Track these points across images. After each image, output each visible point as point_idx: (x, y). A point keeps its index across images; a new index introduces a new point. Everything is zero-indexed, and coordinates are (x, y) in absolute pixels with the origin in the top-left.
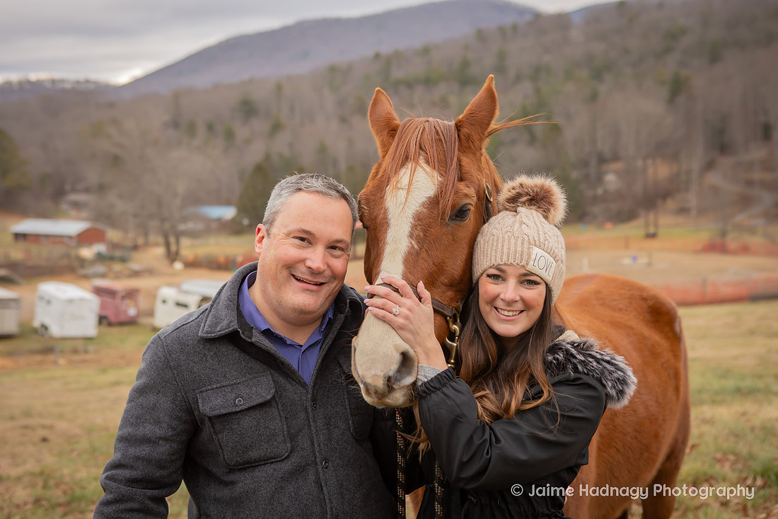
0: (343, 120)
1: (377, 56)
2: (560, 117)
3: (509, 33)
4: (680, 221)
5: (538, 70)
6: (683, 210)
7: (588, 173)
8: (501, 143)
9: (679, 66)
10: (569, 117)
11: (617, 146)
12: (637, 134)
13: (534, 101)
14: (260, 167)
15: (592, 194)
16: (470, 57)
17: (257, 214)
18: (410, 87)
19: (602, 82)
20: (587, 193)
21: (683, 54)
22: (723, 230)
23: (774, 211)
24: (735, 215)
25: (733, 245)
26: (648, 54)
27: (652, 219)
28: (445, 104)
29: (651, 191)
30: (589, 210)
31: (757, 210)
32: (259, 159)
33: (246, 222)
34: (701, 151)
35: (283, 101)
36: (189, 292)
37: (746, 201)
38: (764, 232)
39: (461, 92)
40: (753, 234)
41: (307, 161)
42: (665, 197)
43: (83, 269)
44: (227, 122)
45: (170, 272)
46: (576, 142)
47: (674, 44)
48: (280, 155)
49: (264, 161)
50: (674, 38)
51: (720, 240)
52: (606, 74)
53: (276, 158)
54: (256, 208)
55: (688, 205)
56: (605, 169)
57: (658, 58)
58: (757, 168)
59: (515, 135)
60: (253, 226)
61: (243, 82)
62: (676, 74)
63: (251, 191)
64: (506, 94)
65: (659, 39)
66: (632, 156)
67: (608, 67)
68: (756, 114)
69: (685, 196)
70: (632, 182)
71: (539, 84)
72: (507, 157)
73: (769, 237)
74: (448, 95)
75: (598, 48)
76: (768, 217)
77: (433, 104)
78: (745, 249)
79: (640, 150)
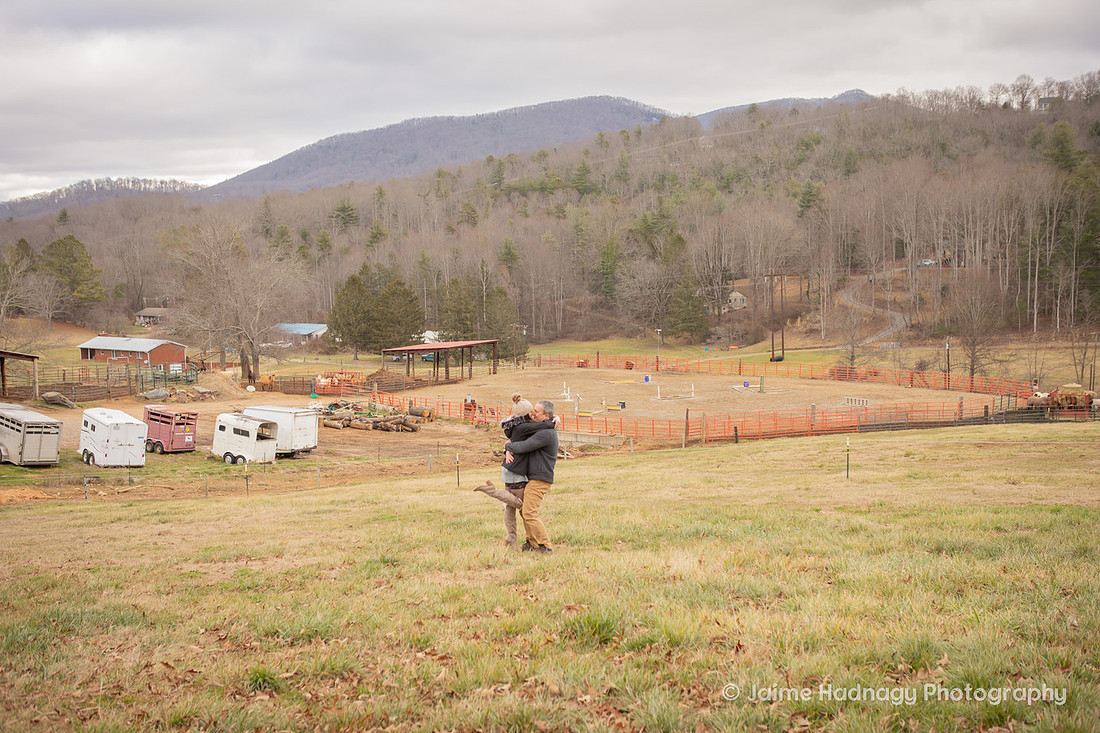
0: (451, 230)
1: (490, 159)
2: (683, 228)
3: (633, 138)
4: (809, 342)
5: (663, 179)
6: (812, 331)
7: (712, 290)
8: (620, 257)
9: (811, 178)
10: (693, 229)
11: (743, 262)
12: (765, 249)
13: (656, 212)
14: (353, 280)
15: (716, 313)
16: (590, 163)
17: (350, 330)
18: (524, 195)
19: (730, 192)
20: (711, 311)
21: (817, 164)
22: (852, 353)
23: (905, 334)
24: (864, 338)
25: (861, 370)
26: (780, 164)
27: (778, 340)
28: (561, 213)
29: (778, 310)
30: (712, 329)
31: (889, 332)
32: (355, 270)
33: (337, 339)
34: (831, 268)
35: (385, 208)
36: (250, 418)
37: (877, 323)
38: (894, 356)
39: (579, 201)
40: (883, 358)
41: (408, 273)
42: (794, 318)
43: (142, 390)
44: (323, 230)
45: (242, 395)
46: (700, 257)
47: (808, 153)
48: (379, 267)
49: (361, 273)
50: (808, 146)
51: (849, 365)
52: (735, 184)
53: (374, 270)
54: (349, 324)
55: (817, 326)
56: (730, 286)
57: (791, 167)
58: (890, 287)
59: (635, 248)
60: (346, 344)
61: (342, 186)
62: (809, 186)
63: (344, 306)
64: (628, 204)
65: (792, 147)
66: (758, 272)
67: (738, 177)
68: (889, 230)
69: (814, 317)
70: (758, 300)
71: (663, 194)
72: (626, 271)
73: (899, 361)
74: (565, 204)
75: (727, 156)
76: (900, 340)
77: (549, 213)
78: (875, 374)
79: (767, 267)
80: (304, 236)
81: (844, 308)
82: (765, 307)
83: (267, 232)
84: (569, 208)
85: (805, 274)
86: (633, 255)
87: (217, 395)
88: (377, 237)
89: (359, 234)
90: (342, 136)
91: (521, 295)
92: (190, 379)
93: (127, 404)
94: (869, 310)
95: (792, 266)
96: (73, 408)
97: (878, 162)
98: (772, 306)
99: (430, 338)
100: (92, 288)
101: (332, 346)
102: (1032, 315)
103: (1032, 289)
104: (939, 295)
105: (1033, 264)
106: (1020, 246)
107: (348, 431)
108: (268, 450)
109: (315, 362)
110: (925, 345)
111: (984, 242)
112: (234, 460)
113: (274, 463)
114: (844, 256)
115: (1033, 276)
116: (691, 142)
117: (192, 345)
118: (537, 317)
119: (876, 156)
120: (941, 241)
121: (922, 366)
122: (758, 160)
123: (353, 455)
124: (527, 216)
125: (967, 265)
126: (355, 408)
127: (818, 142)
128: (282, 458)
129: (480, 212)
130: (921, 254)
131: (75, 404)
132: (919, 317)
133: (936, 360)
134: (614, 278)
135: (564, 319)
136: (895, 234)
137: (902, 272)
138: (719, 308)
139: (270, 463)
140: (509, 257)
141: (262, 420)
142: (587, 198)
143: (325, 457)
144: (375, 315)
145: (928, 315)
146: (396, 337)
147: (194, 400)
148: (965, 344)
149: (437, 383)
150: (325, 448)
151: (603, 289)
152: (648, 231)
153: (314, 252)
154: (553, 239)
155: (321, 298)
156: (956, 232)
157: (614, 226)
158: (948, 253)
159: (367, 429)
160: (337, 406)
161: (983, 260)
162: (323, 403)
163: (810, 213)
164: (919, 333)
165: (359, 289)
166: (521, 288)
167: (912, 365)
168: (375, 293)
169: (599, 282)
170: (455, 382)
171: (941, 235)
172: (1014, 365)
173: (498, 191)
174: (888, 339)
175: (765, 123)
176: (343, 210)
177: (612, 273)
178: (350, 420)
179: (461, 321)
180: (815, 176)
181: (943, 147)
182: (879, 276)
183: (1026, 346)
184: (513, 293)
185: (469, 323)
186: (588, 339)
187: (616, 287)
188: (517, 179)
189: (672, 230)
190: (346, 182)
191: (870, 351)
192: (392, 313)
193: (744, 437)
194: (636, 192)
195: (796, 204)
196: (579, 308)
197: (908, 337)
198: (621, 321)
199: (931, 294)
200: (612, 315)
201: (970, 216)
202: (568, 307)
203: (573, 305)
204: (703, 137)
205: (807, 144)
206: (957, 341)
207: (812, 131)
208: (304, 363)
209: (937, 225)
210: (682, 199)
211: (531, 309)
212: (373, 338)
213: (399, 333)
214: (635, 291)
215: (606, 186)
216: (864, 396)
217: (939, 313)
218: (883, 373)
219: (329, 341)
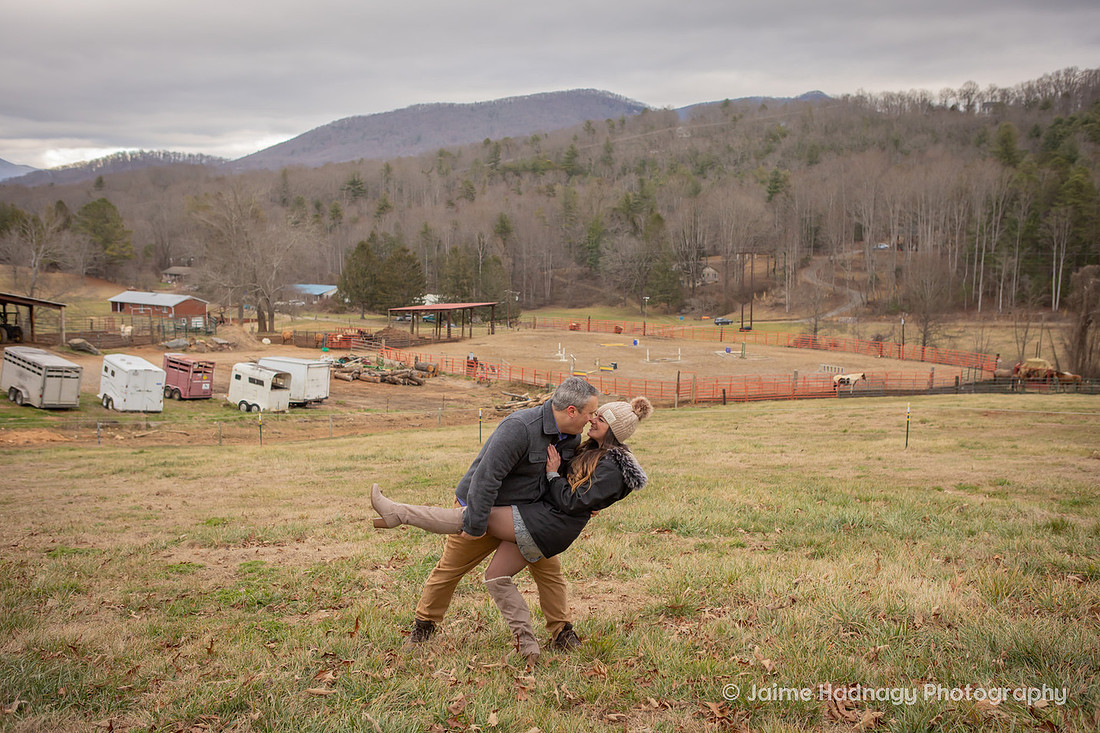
0: (450, 204)
1: (487, 142)
2: (662, 208)
3: (617, 127)
4: (774, 315)
5: (643, 164)
6: (777, 305)
7: (688, 265)
8: (605, 233)
9: (778, 167)
10: (671, 209)
11: (716, 241)
12: (736, 229)
13: (638, 193)
14: (362, 246)
15: (691, 286)
16: (578, 147)
17: (358, 292)
18: (518, 174)
19: (704, 178)
20: (686, 284)
21: (783, 155)
22: (815, 325)
23: (863, 309)
24: (826, 312)
25: (823, 341)
26: (749, 154)
27: (747, 312)
28: (550, 192)
29: (747, 285)
30: (687, 301)
31: (847, 308)
32: (365, 238)
33: (347, 300)
34: (796, 248)
35: (391, 182)
36: (265, 368)
37: (837, 299)
38: (853, 329)
39: (568, 181)
40: (843, 331)
41: (412, 242)
42: (760, 293)
43: (164, 340)
44: (335, 201)
45: (257, 347)
46: (677, 235)
47: (775, 145)
48: (385, 235)
49: (369, 240)
50: (775, 139)
51: (811, 335)
52: (709, 171)
53: (381, 238)
54: (358, 286)
55: (782, 301)
56: (704, 262)
57: (759, 157)
58: (849, 267)
59: (618, 225)
60: (354, 304)
61: (353, 162)
62: (776, 173)
63: (354, 269)
64: (612, 185)
65: (761, 139)
66: (730, 250)
67: (712, 165)
68: (849, 215)
69: (780, 292)
70: (729, 275)
71: (644, 177)
72: (609, 246)
73: (858, 334)
74: (555, 184)
75: (702, 145)
76: (857, 315)
77: (540, 192)
78: (835, 345)
79: (738, 245)
80: (318, 206)
81: (808, 285)
82: (734, 282)
83: (284, 202)
84: (559, 188)
85: (772, 253)
86: (616, 232)
87: (235, 346)
88: (384, 208)
89: (367, 206)
90: (353, 118)
91: (514, 265)
92: (209, 330)
93: (148, 352)
94: (830, 287)
95: (758, 245)
96: (97, 354)
97: (839, 154)
98: (742, 282)
99: (430, 300)
100: (123, 247)
101: (342, 306)
102: (977, 296)
103: (978, 273)
104: (893, 275)
105: (980, 250)
106: (969, 233)
107: (357, 383)
108: (282, 399)
109: (325, 319)
110: (879, 321)
111: (936, 228)
112: (249, 408)
113: (287, 411)
114: (808, 238)
115: (979, 261)
116: (670, 131)
117: (212, 300)
118: (528, 285)
119: (836, 150)
120: (896, 227)
121: (878, 339)
122: (730, 150)
123: (362, 406)
124: (520, 194)
125: (920, 249)
126: (364, 361)
127: (785, 136)
128: (295, 407)
129: (478, 188)
130: (878, 239)
131: (99, 351)
132: (875, 295)
133: (891, 334)
134: (599, 252)
135: (552, 288)
136: (855, 219)
137: (860, 254)
138: (694, 282)
139: (284, 411)
140: (503, 229)
141: (277, 371)
142: (575, 179)
143: (336, 408)
144: (381, 278)
145: (883, 293)
146: (401, 300)
147: (213, 350)
148: (918, 320)
149: (439, 341)
150: (336, 398)
151: (587, 261)
152: (629, 212)
153: (327, 220)
154: (544, 215)
155: (332, 263)
156: (911, 219)
157: (599, 203)
158: (902, 238)
159: (375, 382)
160: (347, 359)
161: (934, 245)
162: (333, 357)
163: (779, 198)
164: (874, 310)
165: (367, 255)
166: (514, 258)
167: (869, 338)
168: (381, 259)
169: (585, 255)
170: (456, 340)
171: (896, 221)
172: (961, 341)
173: (494, 171)
174: (846, 314)
175: (737, 116)
176: (354, 183)
177: (597, 246)
178: (359, 373)
179: (459, 286)
180: (781, 165)
181: (896, 143)
182: (839, 257)
183: (973, 324)
184: (507, 262)
185: (466, 288)
186: (573, 306)
188: (512, 160)
189: (652, 210)
190: (357, 158)
191: (829, 324)
192: (396, 277)
193: (731, 399)
194: (619, 174)
195: (764, 190)
196: (566, 279)
197: (865, 313)
198: (603, 291)
199: (886, 275)
200: (596, 285)
201: (923, 205)
202: (556, 277)
203: (561, 275)
204: (680, 128)
205: (774, 137)
206: (910, 318)
207: (779, 125)
208: (316, 321)
209: (893, 212)
210: (661, 182)
211: (522, 277)
212: (379, 299)
213: (402, 295)
214: (618, 264)
215: (592, 170)
216: (838, 364)
217: (893, 292)
218: (842, 343)
219: (338, 302)
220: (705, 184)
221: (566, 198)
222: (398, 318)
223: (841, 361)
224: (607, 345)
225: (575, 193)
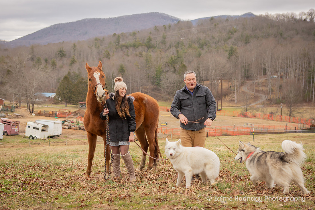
1: (115, 35)
2: (186, 62)
3: (167, 28)
4: (231, 104)
5: (178, 43)
6: (232, 100)
8: (163, 72)
9: (233, 45)
10: (189, 62)
11: (207, 75)
12: (216, 70)
13: (176, 56)
14: (66, 77)
16: (152, 37)
17: (64, 96)
18: (127, 48)
19: (203, 49)
21: (235, 40)
22: (247, 108)
23: (266, 102)
24: (251, 103)
25: (250, 115)
26: (221, 39)
27: (219, 103)
28: (141, 55)
29: (220, 92)
31: (260, 101)
32: (66, 74)
33: (60, 99)
34: (239, 78)
35: (76, 51)
36: (39, 123)
37: (256, 98)
38: (262, 110)
39: (148, 51)
40: (258, 111)
41: (85, 75)
42: (225, 96)
44: (53, 59)
45: (30, 117)
47: (232, 36)
48: (74, 73)
49: (68, 75)
51: (245, 112)
52: (205, 46)
53: (72, 74)
54: (64, 93)
55: (234, 99)
56: (202, 83)
57: (225, 40)
58: (261, 85)
59: (168, 69)
60: (63, 101)
61: (60, 43)
62: (232, 47)
63: (62, 87)
64: (165, 52)
65: (226, 33)
66: (213, 78)
67: (206, 44)
68: (261, 65)
69: (233, 95)
70: (213, 89)
71: (178, 49)
72: (164, 77)
73: (264, 112)
74: (143, 52)
75: (202, 36)
76: (264, 104)
77: (136, 55)
78: (254, 116)
79: (216, 77)
80: (46, 61)
81: (244, 92)
82: (215, 91)
83: (32, 59)
84: (144, 53)
85: (230, 80)
86: (167, 71)
87: (22, 116)
88: (73, 62)
89: (66, 61)
90: (59, 24)
92: (12, 110)
94: (253, 93)
95: (225, 77)
97: (257, 39)
98: (218, 91)
101: (57, 101)
102: (312, 97)
103: (312, 88)
104: (278, 88)
105: (313, 78)
106: (308, 71)
107: (70, 130)
108: (45, 135)
109: (51, 107)
110: (273, 107)
111: (295, 70)
112: (33, 138)
113: (47, 139)
114: (244, 74)
115: (313, 83)
116: (189, 30)
119: (257, 37)
120: (280, 69)
121: (272, 114)
122: (213, 38)
123: (73, 138)
124: (128, 56)
125: (289, 78)
126: (72, 122)
127: (236, 32)
129: (111, 54)
130: (272, 74)
132: (271, 96)
133: (277, 112)
134: (160, 79)
136: (263, 66)
137: (265, 80)
139: (46, 139)
140: (122, 70)
141: (43, 125)
142: (150, 50)
143: (64, 138)
144: (74, 90)
145: (274, 96)
146: (81, 99)
147: (15, 118)
148: (287, 106)
150: (63, 135)
151: (156, 83)
152: (172, 63)
153: (50, 67)
154: (138, 64)
155: (52, 84)
156: (285, 66)
157: (160, 60)
158: (282, 73)
159: (77, 129)
160: (65, 121)
161: (295, 76)
162: (60, 120)
163: (232, 57)
164: (271, 102)
165: (68, 81)
167: (268, 114)
168: (73, 83)
169: (155, 81)
171: (280, 67)
172: (305, 114)
173: (118, 46)
174: (260, 104)
175: (216, 24)
176: (61, 51)
177: (159, 77)
178: (71, 126)
180: (234, 44)
181: (281, 35)
182: (257, 81)
183: (310, 108)
187: (161, 82)
188: (125, 42)
189: (182, 63)
190: (61, 41)
191: (253, 108)
192: (80, 90)
193: (210, 135)
194: (168, 48)
195: (227, 54)
196: (147, 90)
197: (267, 104)
198: (162, 95)
199: (276, 88)
200: (159, 93)
201: (291, 60)
202: (143, 90)
203: (145, 89)
204: (193, 29)
205: (232, 32)
206: (285, 105)
207: (233, 27)
208: (48, 107)
209: (278, 63)
210: (185, 51)
211: (130, 90)
212: (73, 99)
213: (82, 97)
214: (168, 84)
215: (157, 46)
216: (252, 123)
217: (278, 95)
218: (258, 116)
219: (56, 100)
220: (203, 52)
221: (147, 58)
222: (80, 106)
223: (253, 122)
224: (164, 116)
225: (151, 56)
